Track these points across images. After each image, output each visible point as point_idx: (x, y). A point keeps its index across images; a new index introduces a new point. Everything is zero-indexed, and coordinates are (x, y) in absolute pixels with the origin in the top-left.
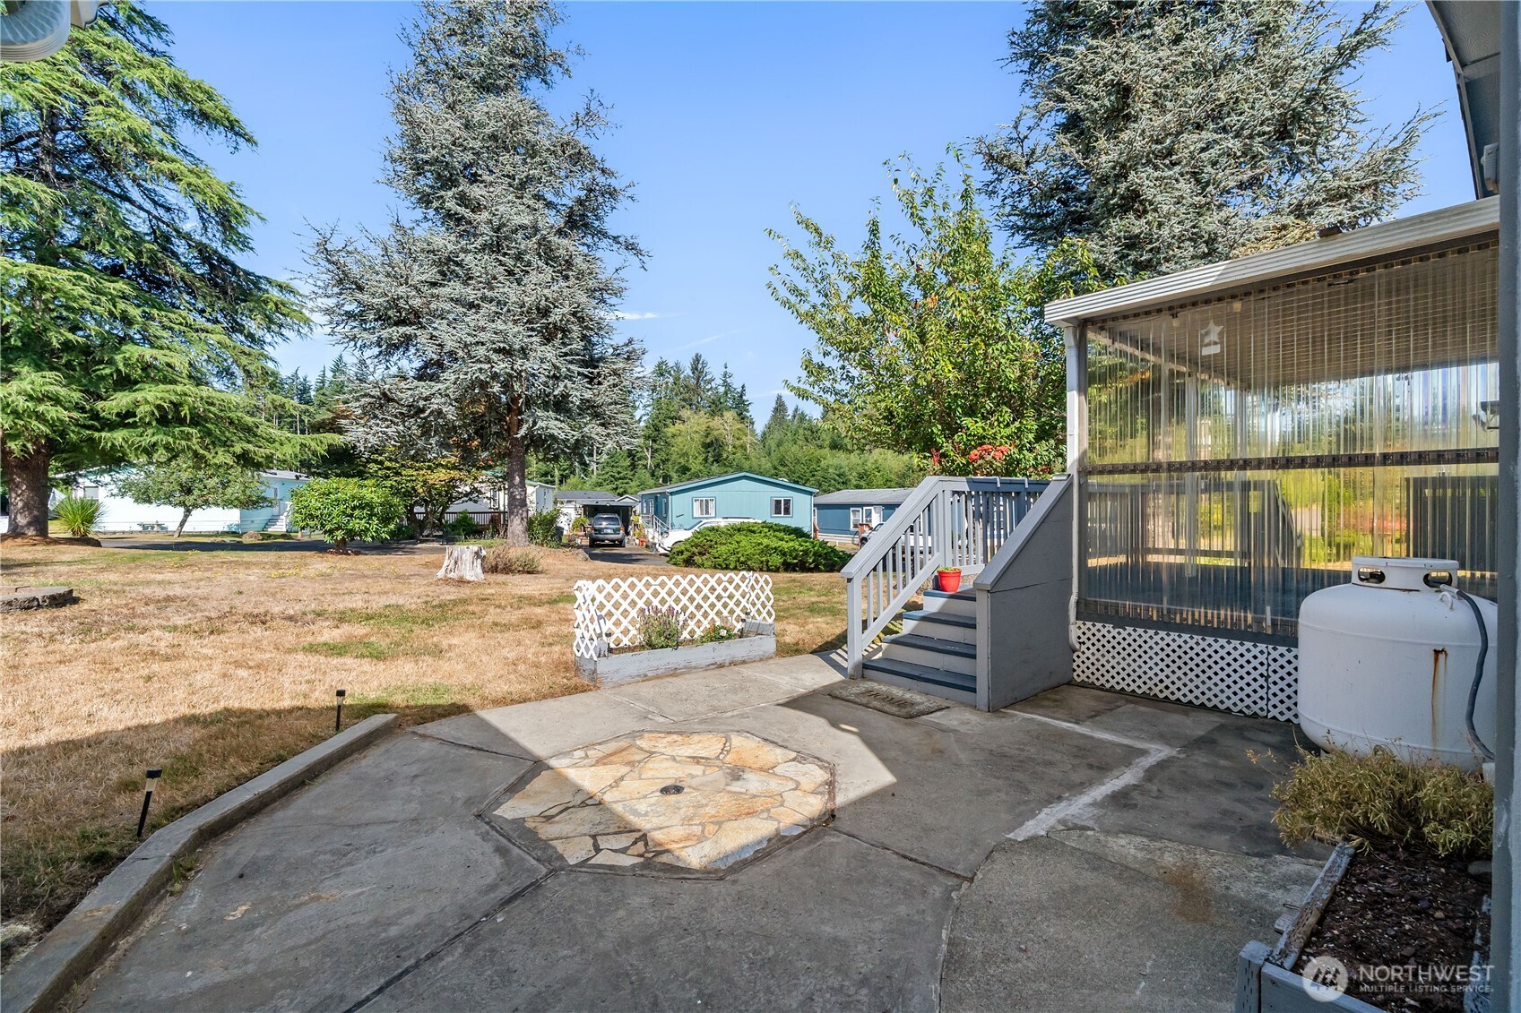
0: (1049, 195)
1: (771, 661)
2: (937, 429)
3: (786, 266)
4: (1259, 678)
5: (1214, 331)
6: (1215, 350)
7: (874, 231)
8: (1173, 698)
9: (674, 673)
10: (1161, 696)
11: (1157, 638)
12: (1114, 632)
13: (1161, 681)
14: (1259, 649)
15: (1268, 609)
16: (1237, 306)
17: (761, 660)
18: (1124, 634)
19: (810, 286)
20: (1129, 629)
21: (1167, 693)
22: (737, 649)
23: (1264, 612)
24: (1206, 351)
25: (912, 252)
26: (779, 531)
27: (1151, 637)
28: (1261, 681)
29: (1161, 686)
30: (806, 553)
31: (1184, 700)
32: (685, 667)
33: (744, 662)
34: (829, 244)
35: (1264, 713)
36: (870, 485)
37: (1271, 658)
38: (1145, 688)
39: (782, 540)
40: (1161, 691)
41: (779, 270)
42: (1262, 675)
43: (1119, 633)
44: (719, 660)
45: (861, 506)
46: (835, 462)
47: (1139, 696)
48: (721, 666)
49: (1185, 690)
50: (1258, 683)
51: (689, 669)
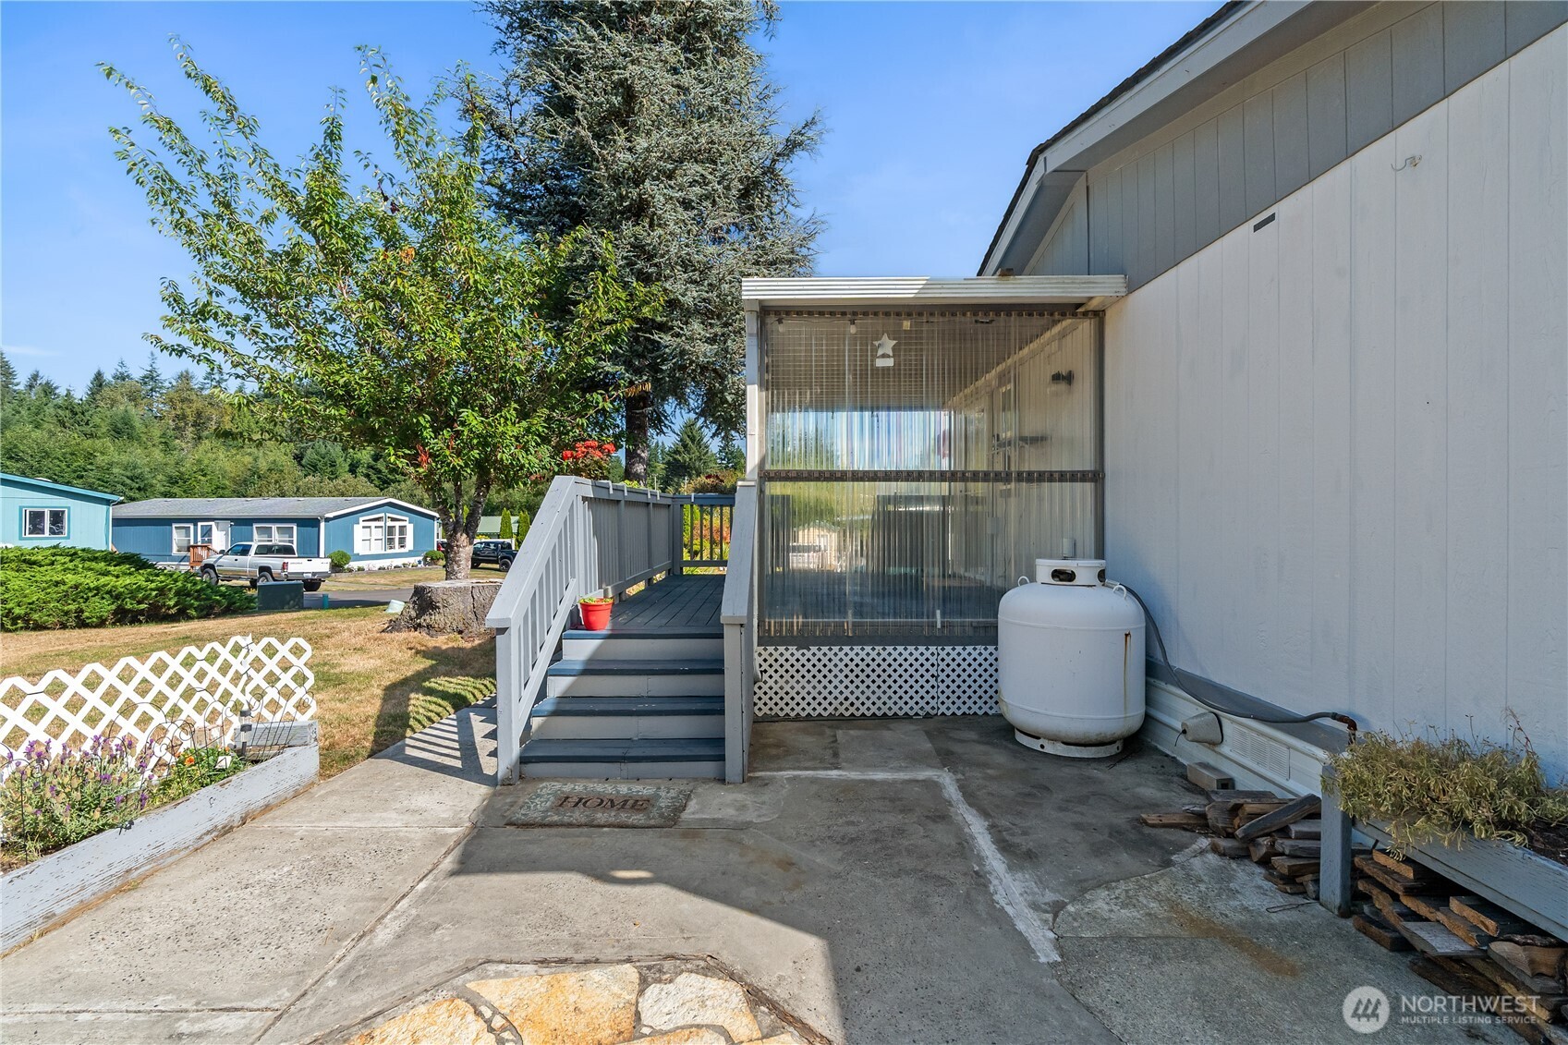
0: (534, 177)
1: (319, 791)
2: (424, 420)
3: (147, 138)
4: (930, 679)
5: (888, 345)
6: (890, 362)
7: (332, 135)
8: (858, 714)
9: (126, 884)
10: (847, 714)
11: (841, 655)
12: (798, 655)
13: (846, 699)
14: (930, 651)
15: (938, 612)
16: (907, 325)
17: (296, 795)
18: (809, 655)
19: (198, 183)
20: (814, 649)
21: (852, 710)
22: (253, 786)
23: (934, 615)
24: (880, 363)
25: (386, 184)
26: (95, 559)
27: (836, 654)
28: (933, 681)
29: (847, 704)
30: (162, 591)
31: (868, 714)
32: (151, 859)
33: (267, 808)
34: (248, 128)
35: (935, 712)
36: (189, 493)
37: (940, 658)
38: (831, 709)
39: (106, 574)
40: (847, 709)
41: (132, 137)
42: (933, 676)
43: (803, 655)
44: (221, 820)
45: (195, 521)
46: (124, 458)
47: (827, 719)
48: (227, 830)
49: (879, 703)
50: (930, 684)
51: (159, 862)
